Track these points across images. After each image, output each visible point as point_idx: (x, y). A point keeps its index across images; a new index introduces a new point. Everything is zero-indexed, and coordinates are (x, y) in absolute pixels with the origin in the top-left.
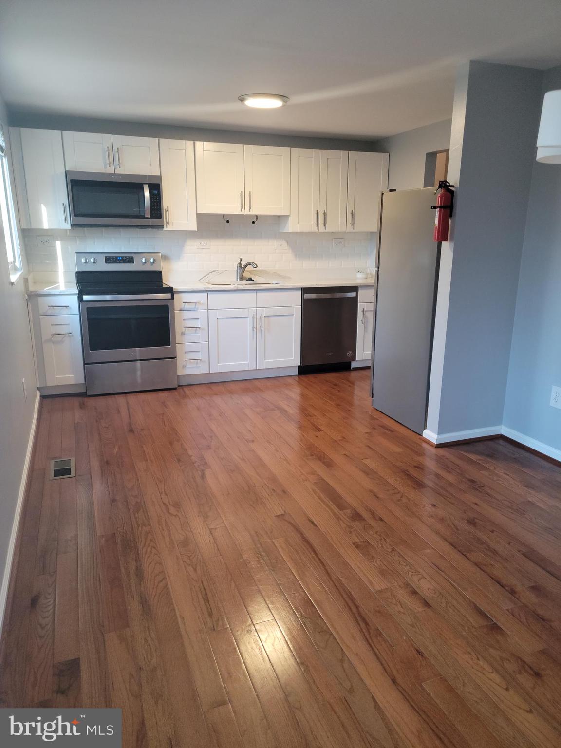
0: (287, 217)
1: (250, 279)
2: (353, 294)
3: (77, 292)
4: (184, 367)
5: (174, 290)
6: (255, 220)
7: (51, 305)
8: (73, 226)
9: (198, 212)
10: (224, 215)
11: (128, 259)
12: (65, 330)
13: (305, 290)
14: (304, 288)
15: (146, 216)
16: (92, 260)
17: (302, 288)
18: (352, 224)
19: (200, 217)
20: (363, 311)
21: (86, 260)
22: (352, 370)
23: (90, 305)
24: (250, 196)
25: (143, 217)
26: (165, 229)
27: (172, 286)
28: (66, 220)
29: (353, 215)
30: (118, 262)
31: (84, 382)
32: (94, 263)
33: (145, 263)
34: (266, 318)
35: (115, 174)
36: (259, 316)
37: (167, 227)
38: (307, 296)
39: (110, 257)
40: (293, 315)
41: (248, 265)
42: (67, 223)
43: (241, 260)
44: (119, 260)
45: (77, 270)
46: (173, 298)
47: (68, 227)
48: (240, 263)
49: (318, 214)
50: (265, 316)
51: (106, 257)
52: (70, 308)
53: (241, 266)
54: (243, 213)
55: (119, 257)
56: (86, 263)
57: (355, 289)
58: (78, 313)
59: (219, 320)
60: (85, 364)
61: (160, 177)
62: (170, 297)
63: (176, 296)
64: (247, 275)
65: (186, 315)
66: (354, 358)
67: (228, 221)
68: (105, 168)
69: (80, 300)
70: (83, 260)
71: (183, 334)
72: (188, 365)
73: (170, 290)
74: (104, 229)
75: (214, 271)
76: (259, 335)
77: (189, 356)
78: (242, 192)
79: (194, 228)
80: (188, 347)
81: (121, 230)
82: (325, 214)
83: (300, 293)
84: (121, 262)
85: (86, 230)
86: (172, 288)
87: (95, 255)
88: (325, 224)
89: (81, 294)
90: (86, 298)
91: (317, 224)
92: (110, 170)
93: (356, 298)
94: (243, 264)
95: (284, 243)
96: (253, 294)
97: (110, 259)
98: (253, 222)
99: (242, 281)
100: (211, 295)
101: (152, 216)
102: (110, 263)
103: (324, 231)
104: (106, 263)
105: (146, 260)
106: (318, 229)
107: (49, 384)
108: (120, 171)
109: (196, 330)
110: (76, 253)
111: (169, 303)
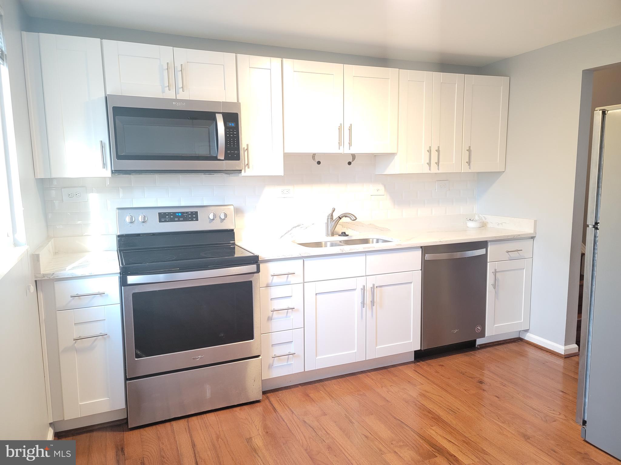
0: (393, 155)
1: (344, 234)
2: (481, 252)
3: (119, 271)
4: (270, 367)
5: (260, 259)
6: (352, 160)
7: (75, 294)
8: (115, 172)
9: (285, 152)
10: (314, 156)
11: (192, 216)
12: (97, 329)
13: (425, 250)
14: (424, 247)
15: (219, 158)
16: (140, 219)
17: (421, 247)
18: (469, 163)
19: (288, 158)
20: (495, 272)
21: (132, 218)
22: (478, 349)
23: (137, 290)
24: (350, 130)
25: (215, 158)
26: (243, 173)
27: (256, 253)
28: (104, 165)
29: (469, 150)
30: (176, 219)
31: (124, 406)
32: (143, 222)
33: (213, 219)
34: (378, 289)
35: (176, 100)
36: (369, 286)
37: (245, 171)
38: (428, 257)
39: (165, 213)
40: (411, 283)
41: (343, 217)
42: (107, 169)
43: (334, 211)
44: (179, 217)
45: (119, 234)
46: (258, 271)
47: (108, 173)
48: (332, 215)
49: (430, 151)
50: (377, 287)
51: (160, 214)
52: (107, 295)
53: (332, 218)
54: (341, 151)
55: (178, 213)
56: (132, 222)
57: (483, 244)
58: (118, 301)
59: (318, 296)
60: (126, 379)
61: (237, 105)
62: (255, 270)
63: (262, 266)
64: (339, 229)
65: (275, 292)
66: (482, 334)
67: (319, 163)
68: (163, 92)
69: (123, 282)
70: (128, 219)
71: (270, 319)
72: (277, 363)
73: (254, 260)
74: (157, 176)
75: (298, 226)
76: (369, 313)
77: (278, 351)
78: (341, 124)
79: (280, 172)
80: (276, 338)
81: (180, 176)
82: (438, 151)
83: (419, 253)
84: (181, 219)
85: (133, 177)
86: (257, 257)
87: (145, 212)
88: (438, 163)
89: (125, 273)
90: (132, 279)
91: (429, 164)
92: (170, 95)
93: (485, 256)
94: (335, 216)
95: (381, 188)
96: (362, 258)
97: (164, 217)
98: (350, 163)
99: (333, 237)
100: (308, 262)
101: (227, 158)
102: (165, 221)
103: (437, 171)
104: (160, 222)
105: (215, 216)
106: (430, 170)
107: (68, 416)
108: (182, 96)
109: (287, 312)
110: (119, 209)
111: (253, 278)
